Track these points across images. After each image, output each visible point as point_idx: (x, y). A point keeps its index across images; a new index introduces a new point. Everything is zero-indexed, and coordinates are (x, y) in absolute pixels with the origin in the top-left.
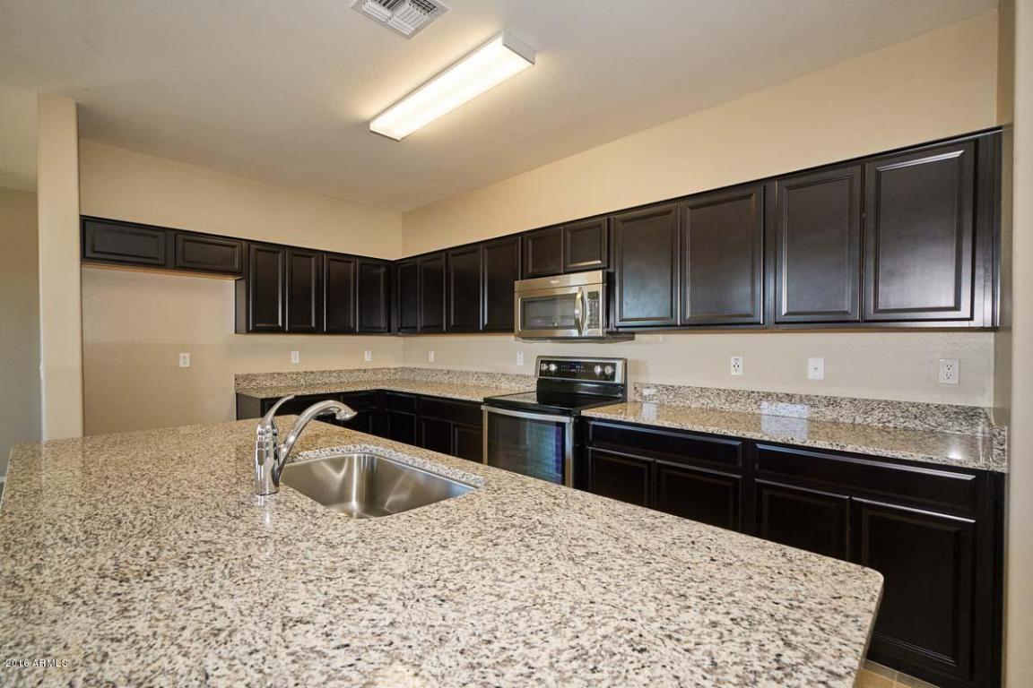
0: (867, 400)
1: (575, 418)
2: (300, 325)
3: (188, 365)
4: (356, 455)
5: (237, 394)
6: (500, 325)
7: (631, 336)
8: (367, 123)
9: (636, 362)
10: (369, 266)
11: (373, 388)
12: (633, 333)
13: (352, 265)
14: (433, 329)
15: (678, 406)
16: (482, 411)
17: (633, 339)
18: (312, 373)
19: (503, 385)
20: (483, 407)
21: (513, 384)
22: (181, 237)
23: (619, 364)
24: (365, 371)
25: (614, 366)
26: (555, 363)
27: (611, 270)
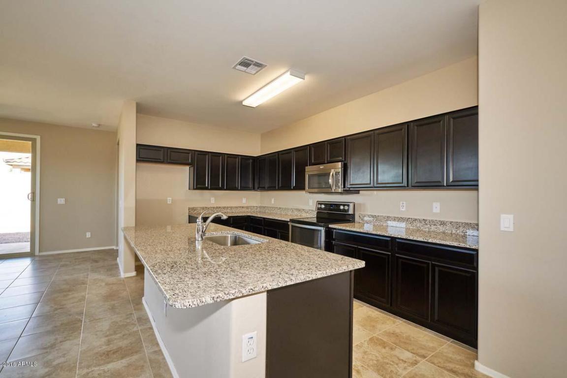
0: (457, 222)
1: (326, 228)
2: (215, 187)
3: (170, 203)
4: (229, 235)
5: (189, 216)
6: (300, 187)
7: (358, 192)
8: (241, 102)
9: (360, 204)
10: (245, 159)
11: (246, 215)
12: (359, 191)
13: (237, 159)
14: (272, 188)
15: (377, 225)
16: (289, 225)
17: (359, 193)
18: (220, 207)
19: (303, 214)
20: (289, 223)
21: (308, 214)
22: (169, 150)
23: (351, 205)
24: (243, 207)
25: (348, 205)
26: (325, 204)
27: (346, 162)
